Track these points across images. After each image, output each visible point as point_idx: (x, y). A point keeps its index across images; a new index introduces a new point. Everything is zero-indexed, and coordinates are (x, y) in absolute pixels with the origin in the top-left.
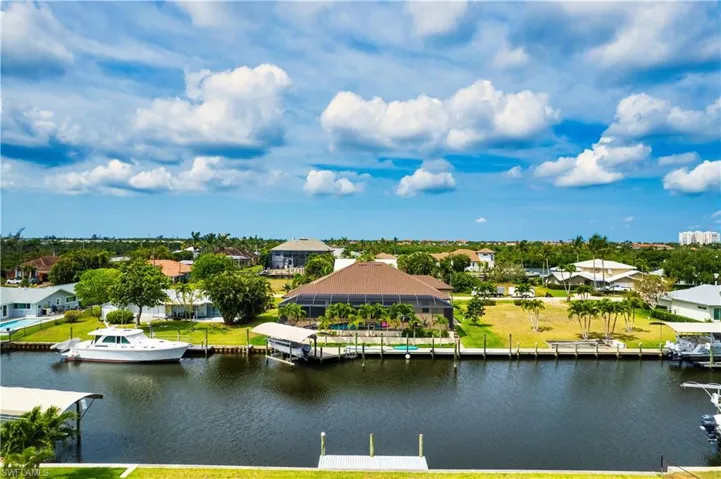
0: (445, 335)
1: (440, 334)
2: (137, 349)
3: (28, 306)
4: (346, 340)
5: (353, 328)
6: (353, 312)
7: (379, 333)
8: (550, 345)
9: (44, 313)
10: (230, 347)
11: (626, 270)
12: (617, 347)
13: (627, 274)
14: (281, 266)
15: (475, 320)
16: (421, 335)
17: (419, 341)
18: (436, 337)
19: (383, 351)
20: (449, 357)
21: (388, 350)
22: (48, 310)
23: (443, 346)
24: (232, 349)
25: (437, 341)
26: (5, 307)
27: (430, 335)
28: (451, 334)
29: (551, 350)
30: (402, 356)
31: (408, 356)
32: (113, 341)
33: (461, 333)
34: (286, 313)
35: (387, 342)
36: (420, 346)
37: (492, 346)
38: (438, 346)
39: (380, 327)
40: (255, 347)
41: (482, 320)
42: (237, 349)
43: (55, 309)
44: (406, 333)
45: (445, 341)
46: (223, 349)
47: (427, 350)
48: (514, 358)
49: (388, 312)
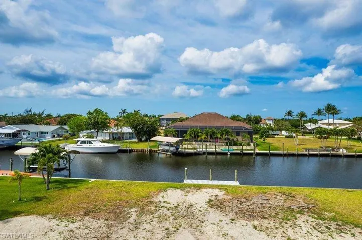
0: (248, 145)
1: (245, 144)
2: (96, 146)
3: (47, 133)
4: (197, 146)
5: (201, 141)
6: (201, 133)
7: (214, 143)
8: (304, 150)
9: (54, 136)
10: (140, 149)
11: (348, 124)
12: (342, 151)
13: (348, 126)
15: (264, 140)
16: (236, 145)
18: (243, 145)
19: (216, 151)
20: (251, 154)
21: (219, 151)
22: (56, 136)
23: (248, 150)
24: (141, 150)
25: (244, 148)
26: (37, 133)
27: (240, 145)
28: (252, 144)
29: (305, 152)
30: (226, 154)
31: (229, 153)
32: (85, 143)
34: (167, 133)
35: (218, 148)
36: (235, 149)
37: (273, 150)
38: (245, 150)
40: (152, 149)
41: (267, 142)
42: (143, 150)
43: (59, 135)
44: (228, 144)
45: (248, 148)
46: (137, 150)
47: (239, 151)
48: (285, 155)
49: (219, 132)
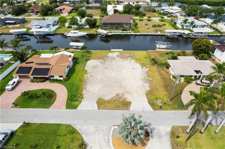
0: (129, 31)
4: (113, 31)
5: (114, 29)
11: (179, 10)
12: (158, 33)
13: (178, 11)
14: (92, 3)
15: (136, 27)
16: (125, 31)
17: (125, 32)
21: (119, 34)
23: (129, 33)
24: (93, 33)
25: (128, 32)
27: (127, 31)
28: (131, 30)
32: (75, 33)
33: (133, 30)
35: (119, 32)
36: (125, 33)
37: (137, 33)
38: (128, 33)
39: (118, 29)
41: (137, 27)
44: (123, 30)
46: (91, 33)
47: (126, 34)
